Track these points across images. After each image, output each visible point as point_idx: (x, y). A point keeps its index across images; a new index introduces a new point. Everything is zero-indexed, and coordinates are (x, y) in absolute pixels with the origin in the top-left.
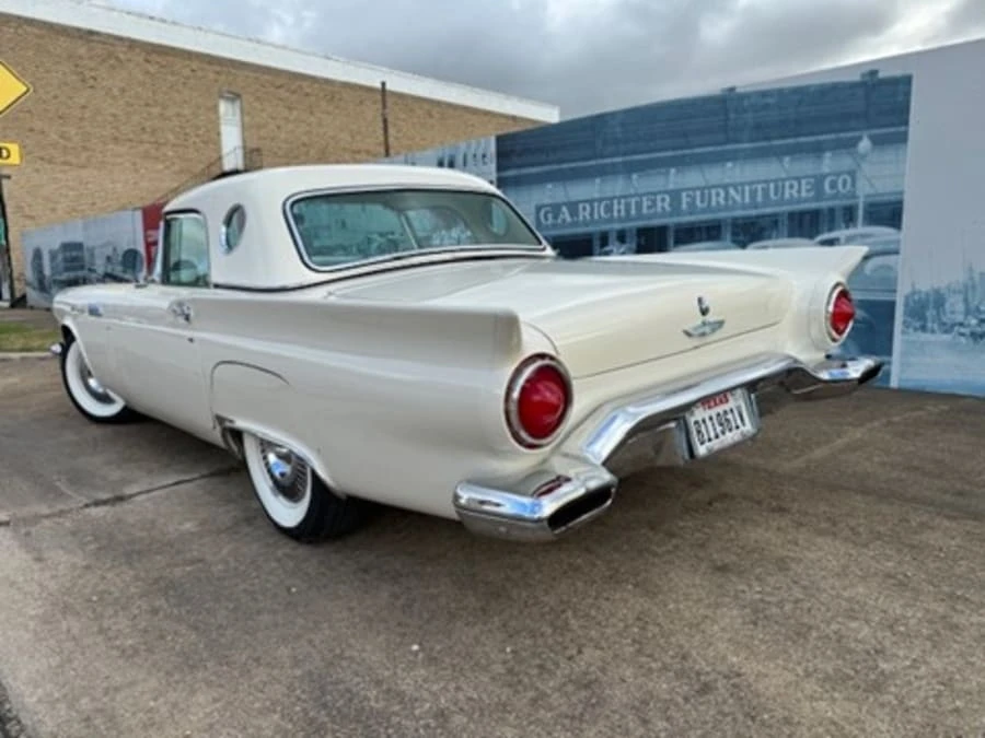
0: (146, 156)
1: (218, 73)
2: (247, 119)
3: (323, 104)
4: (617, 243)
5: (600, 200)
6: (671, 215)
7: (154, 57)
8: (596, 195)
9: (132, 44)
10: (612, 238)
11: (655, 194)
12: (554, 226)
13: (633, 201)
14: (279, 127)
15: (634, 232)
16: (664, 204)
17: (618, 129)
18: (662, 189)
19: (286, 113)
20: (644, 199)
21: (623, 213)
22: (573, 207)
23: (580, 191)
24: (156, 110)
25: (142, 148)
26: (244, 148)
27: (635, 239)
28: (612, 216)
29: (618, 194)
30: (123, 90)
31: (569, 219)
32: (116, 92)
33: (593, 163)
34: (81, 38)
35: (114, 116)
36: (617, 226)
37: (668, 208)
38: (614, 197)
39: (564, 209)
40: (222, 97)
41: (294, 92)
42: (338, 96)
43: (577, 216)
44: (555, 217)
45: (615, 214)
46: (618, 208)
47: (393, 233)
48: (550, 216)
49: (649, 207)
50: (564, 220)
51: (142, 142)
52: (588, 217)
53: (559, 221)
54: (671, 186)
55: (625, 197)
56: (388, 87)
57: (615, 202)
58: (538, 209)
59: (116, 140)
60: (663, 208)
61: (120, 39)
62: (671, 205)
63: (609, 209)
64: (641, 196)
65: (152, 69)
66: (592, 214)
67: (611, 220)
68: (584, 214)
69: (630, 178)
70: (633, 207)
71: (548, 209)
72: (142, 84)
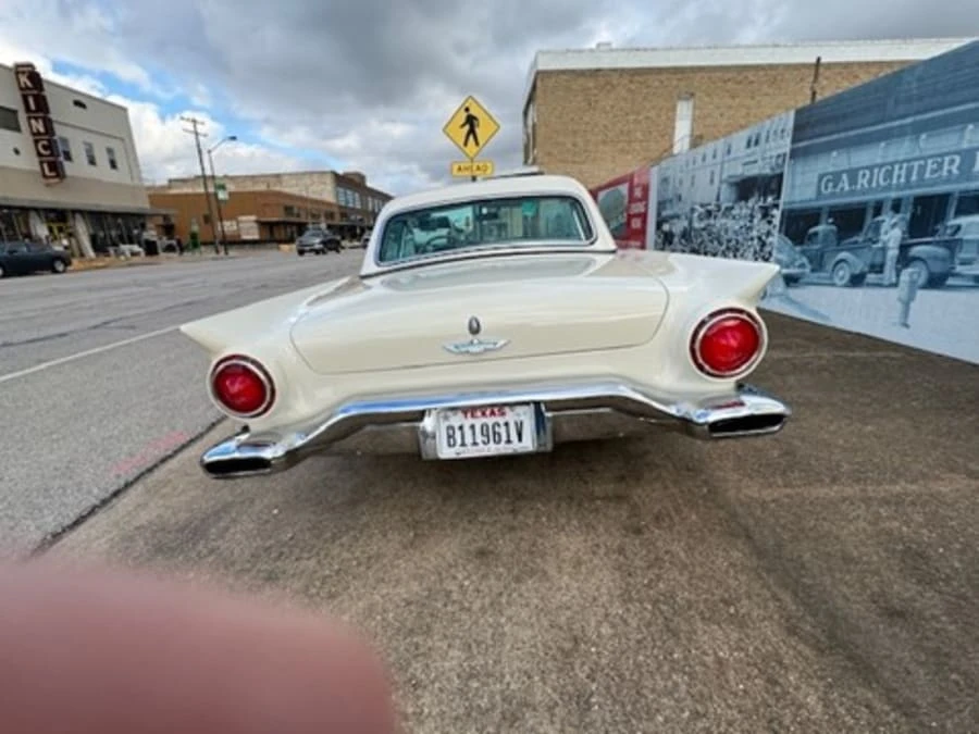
0: (622, 151)
1: (679, 80)
2: (697, 112)
3: (765, 88)
4: (891, 213)
5: (881, 166)
6: (958, 180)
7: (637, 78)
8: (879, 161)
9: (622, 72)
10: (887, 206)
11: (942, 155)
12: (833, 195)
13: (916, 164)
14: (721, 115)
15: (912, 200)
16: (953, 166)
17: (915, 85)
18: (953, 149)
19: (729, 101)
20: (930, 161)
21: (903, 180)
22: (853, 174)
23: (862, 157)
24: (632, 117)
25: (620, 146)
26: (692, 135)
27: (910, 207)
28: (890, 185)
29: (901, 158)
30: (612, 107)
31: (847, 188)
32: (608, 108)
33: (880, 127)
34: (591, 76)
35: (605, 126)
36: (893, 195)
37: (955, 171)
38: (896, 162)
39: (845, 177)
40: (680, 98)
41: (740, 83)
42: (779, 78)
43: (856, 183)
44: (835, 186)
45: (895, 181)
46: (899, 176)
47: (709, 204)
48: (831, 185)
49: (934, 171)
50: (842, 189)
51: (619, 142)
52: (866, 186)
53: (838, 190)
54: (965, 145)
55: (908, 161)
56: (823, 60)
57: (897, 167)
58: (821, 178)
59: (604, 142)
60: (950, 172)
61: (615, 70)
62: (959, 168)
63: (889, 175)
64: (925, 158)
65: (633, 87)
66: (870, 182)
67: (888, 188)
68: (862, 182)
69: (918, 138)
70: (915, 173)
71: (830, 177)
72: (625, 99)
